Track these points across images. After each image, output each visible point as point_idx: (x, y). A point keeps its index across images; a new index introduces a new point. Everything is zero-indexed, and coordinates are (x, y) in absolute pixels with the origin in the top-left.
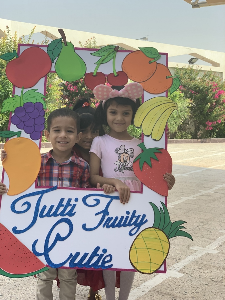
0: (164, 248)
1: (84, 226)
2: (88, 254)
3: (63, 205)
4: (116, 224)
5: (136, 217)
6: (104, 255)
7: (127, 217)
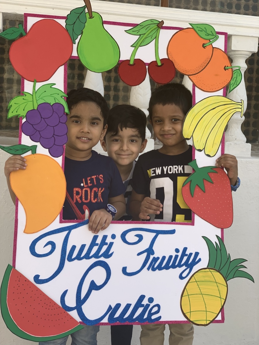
0: (221, 292)
1: (124, 270)
2: (130, 305)
3: (97, 245)
4: (163, 266)
5: (187, 255)
6: (150, 305)
7: (177, 256)
